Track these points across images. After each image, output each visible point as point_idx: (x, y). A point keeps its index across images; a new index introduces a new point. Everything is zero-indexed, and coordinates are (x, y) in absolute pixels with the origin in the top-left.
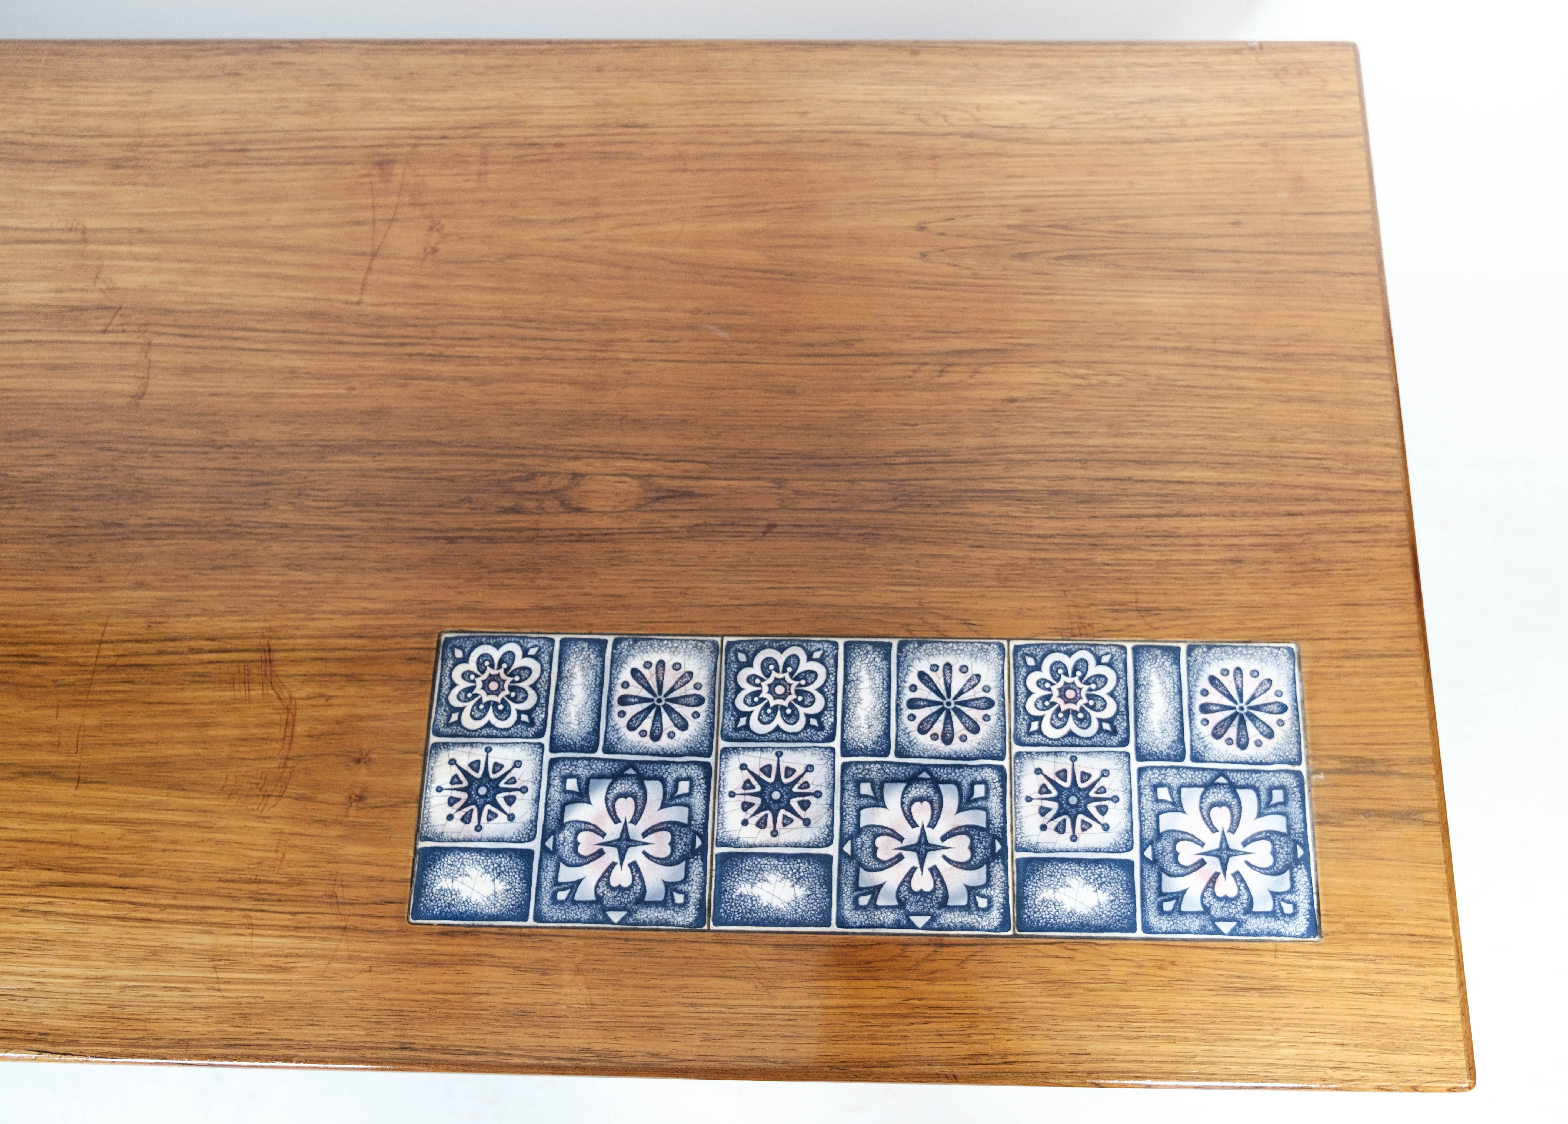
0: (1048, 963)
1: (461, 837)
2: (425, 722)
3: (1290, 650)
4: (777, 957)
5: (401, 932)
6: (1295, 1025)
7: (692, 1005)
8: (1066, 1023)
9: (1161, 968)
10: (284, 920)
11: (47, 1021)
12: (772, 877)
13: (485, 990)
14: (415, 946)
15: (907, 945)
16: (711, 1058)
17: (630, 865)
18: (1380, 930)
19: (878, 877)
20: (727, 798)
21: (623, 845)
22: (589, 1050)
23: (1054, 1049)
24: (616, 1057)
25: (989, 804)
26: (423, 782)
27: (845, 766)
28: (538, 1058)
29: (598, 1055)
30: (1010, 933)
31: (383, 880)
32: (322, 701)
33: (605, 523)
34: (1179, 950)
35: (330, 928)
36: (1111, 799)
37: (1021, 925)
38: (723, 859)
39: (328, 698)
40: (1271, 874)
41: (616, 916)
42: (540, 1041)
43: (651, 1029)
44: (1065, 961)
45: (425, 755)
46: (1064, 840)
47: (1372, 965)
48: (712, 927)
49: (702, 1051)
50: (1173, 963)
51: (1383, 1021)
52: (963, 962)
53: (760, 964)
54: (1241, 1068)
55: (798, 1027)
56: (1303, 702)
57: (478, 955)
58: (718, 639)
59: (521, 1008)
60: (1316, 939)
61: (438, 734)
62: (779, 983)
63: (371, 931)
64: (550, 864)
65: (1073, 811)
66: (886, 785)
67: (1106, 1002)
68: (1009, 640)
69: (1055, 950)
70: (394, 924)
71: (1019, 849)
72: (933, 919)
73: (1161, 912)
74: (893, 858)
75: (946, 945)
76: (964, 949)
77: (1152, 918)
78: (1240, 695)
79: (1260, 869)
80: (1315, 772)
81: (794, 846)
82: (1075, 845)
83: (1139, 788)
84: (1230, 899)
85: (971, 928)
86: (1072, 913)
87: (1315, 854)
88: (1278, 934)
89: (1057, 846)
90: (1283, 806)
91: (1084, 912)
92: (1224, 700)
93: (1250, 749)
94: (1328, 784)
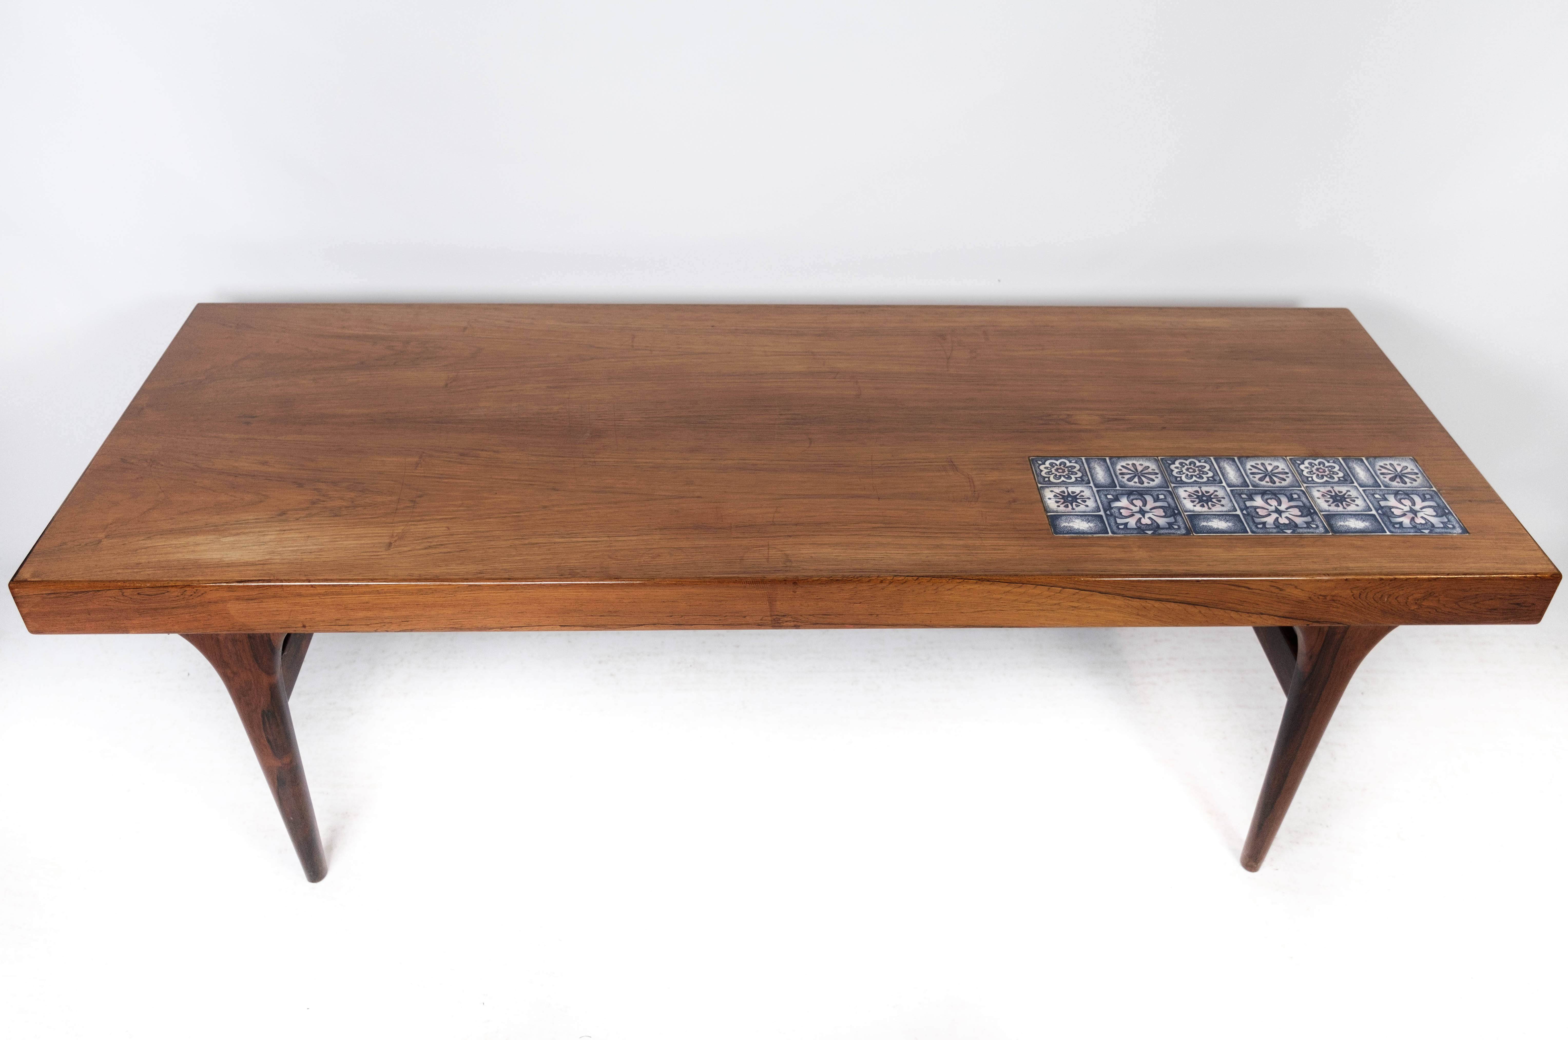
0: (1351, 541)
1: (1066, 512)
2: (1034, 481)
3: (1410, 459)
4: (1226, 541)
5: (1052, 538)
6: (1472, 558)
7: (1197, 556)
8: (1369, 559)
9: (1403, 542)
10: (996, 536)
11: (894, 566)
12: (1215, 520)
14: (1060, 542)
15: (1285, 537)
16: (1213, 571)
17: (1149, 518)
18: (1495, 532)
20: (1183, 499)
21: (1142, 512)
23: (1369, 566)
24: (1170, 571)
25: (1302, 500)
26: (1041, 497)
27: (1231, 490)
29: (1161, 571)
30: (1330, 533)
31: (1036, 524)
32: (983, 475)
33: (1089, 427)
34: (1408, 537)
35: (1018, 537)
36: (1355, 498)
37: (1333, 531)
38: (1190, 516)
39: (986, 474)
40: (1438, 517)
41: (1149, 532)
42: (1132, 567)
43: (1182, 563)
44: (1358, 541)
45: (1038, 490)
46: (1341, 509)
47: (1497, 541)
48: (1194, 534)
49: (1208, 569)
50: (1408, 541)
51: (1512, 556)
52: (1313, 542)
53: (1222, 544)
54: (1455, 570)
55: (1249, 561)
56: (1425, 472)
57: (1091, 544)
58: (1156, 457)
60: (1468, 534)
61: (1041, 484)
62: (1234, 549)
63: (1037, 538)
64: (1112, 519)
65: (1340, 501)
67: (1383, 552)
68: (1285, 456)
69: (1352, 538)
70: (1048, 536)
71: (1322, 511)
72: (1293, 530)
73: (1395, 527)
74: (1267, 515)
75: (1303, 537)
76: (1312, 538)
77: (1393, 529)
78: (1397, 471)
79: (1432, 516)
80: (1441, 490)
81: (1220, 512)
82: (1346, 510)
83: (1366, 495)
84: (1424, 524)
85: (1313, 533)
86: (1355, 528)
87: (1454, 512)
88: (1450, 533)
89: (1338, 510)
90: (1432, 499)
91: (1361, 528)
92: (1390, 472)
93: (1409, 484)
94: (1448, 493)
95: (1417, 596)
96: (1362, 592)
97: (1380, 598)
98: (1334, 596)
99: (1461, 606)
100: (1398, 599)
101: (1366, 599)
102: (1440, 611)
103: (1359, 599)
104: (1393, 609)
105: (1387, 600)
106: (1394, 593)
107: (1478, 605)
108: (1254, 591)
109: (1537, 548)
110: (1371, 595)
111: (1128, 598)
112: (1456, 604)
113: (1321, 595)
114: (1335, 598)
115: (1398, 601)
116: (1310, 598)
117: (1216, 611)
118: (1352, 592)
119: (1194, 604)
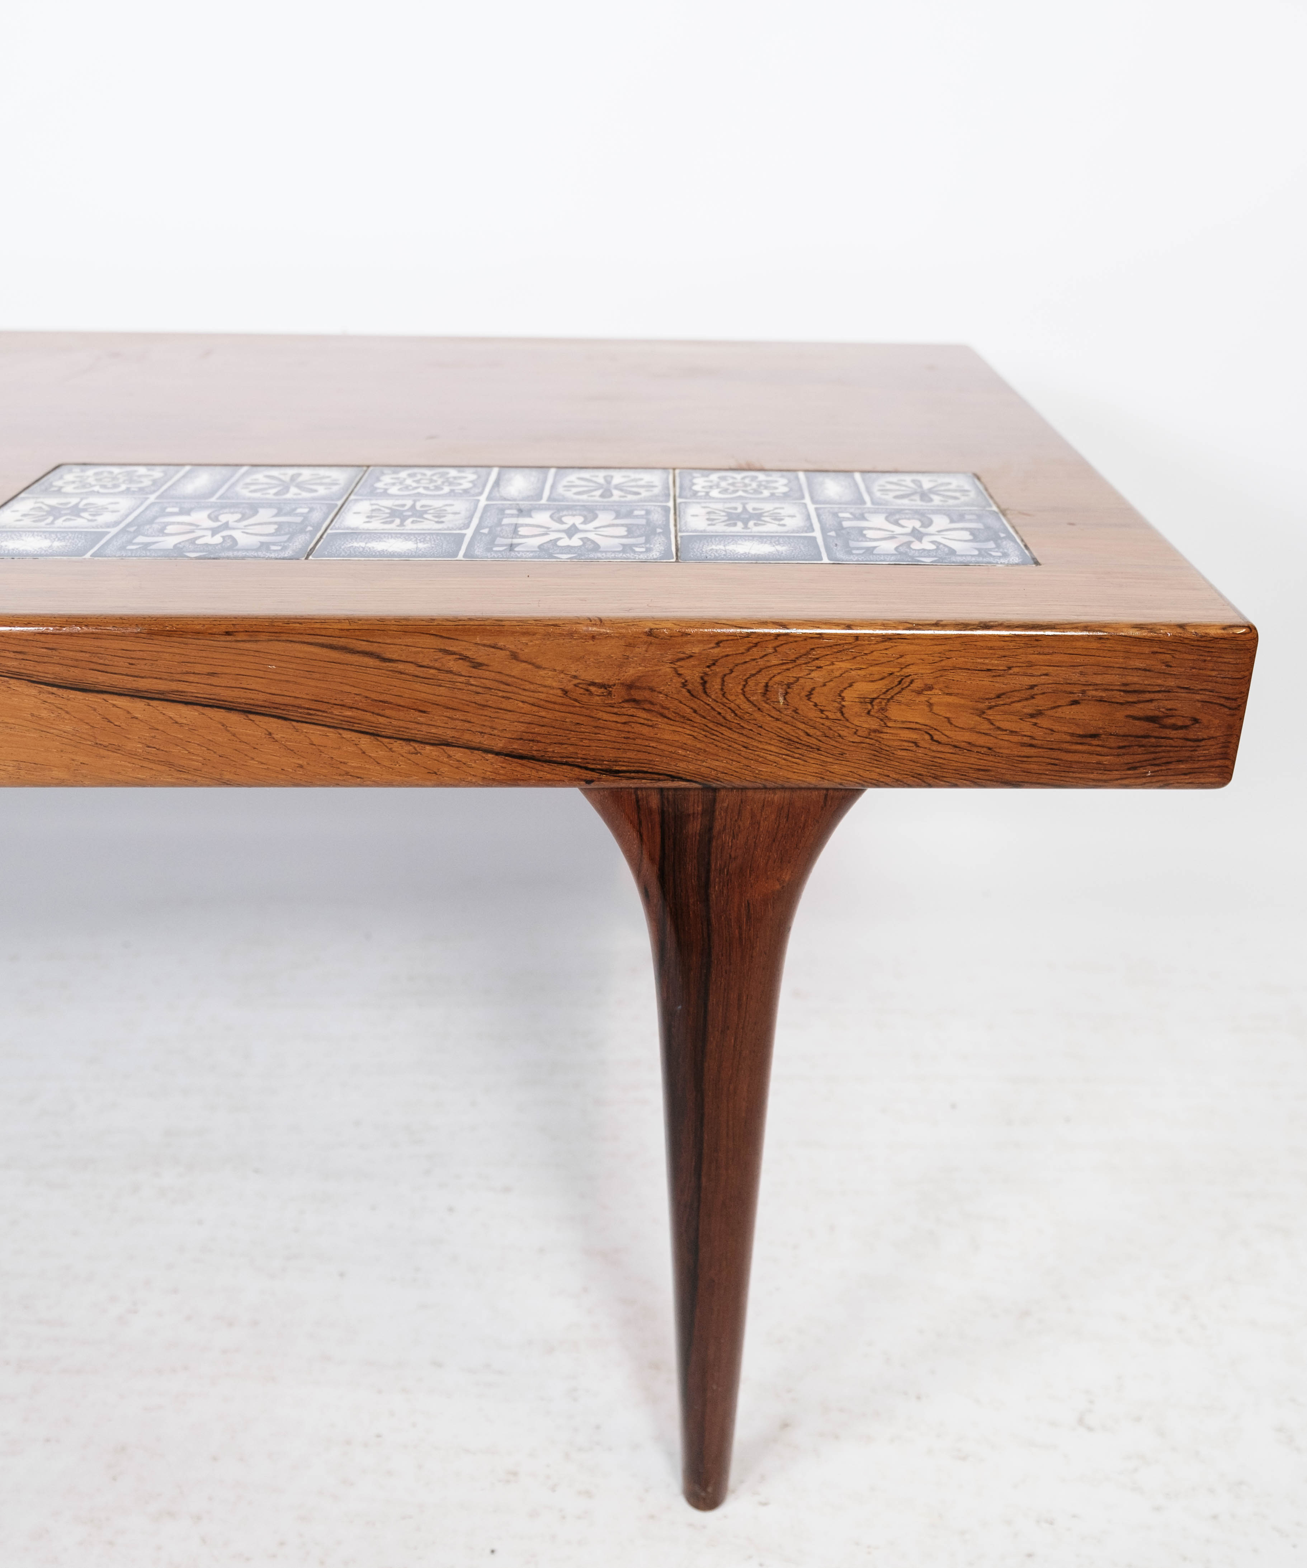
1: (26, 527)
6: (1022, 598)
9: (853, 574)
12: (391, 541)
17: (223, 537)
19: (518, 541)
25: (650, 517)
27: (488, 505)
30: (673, 560)
36: (787, 516)
38: (334, 534)
41: (193, 555)
46: (737, 529)
48: (310, 558)
51: (1129, 597)
52: (614, 571)
57: (10, 569)
58: (365, 467)
60: (1034, 565)
62: (385, 579)
65: (746, 520)
68: (674, 469)
69: (726, 567)
71: (682, 532)
72: (581, 555)
74: (537, 534)
84: (929, 550)
86: (746, 554)
87: (1020, 536)
95: (865, 688)
96: (706, 674)
97: (764, 694)
98: (629, 686)
99: (998, 724)
100: (815, 698)
101: (723, 696)
102: (943, 739)
104: (811, 731)
106: (798, 679)
107: (1042, 721)
108: (401, 667)
110: (734, 686)
111: (50, 689)
112: (980, 716)
113: (593, 684)
114: (637, 695)
115: (816, 705)
116: (565, 692)
117: (315, 733)
118: (679, 675)
119: (248, 711)
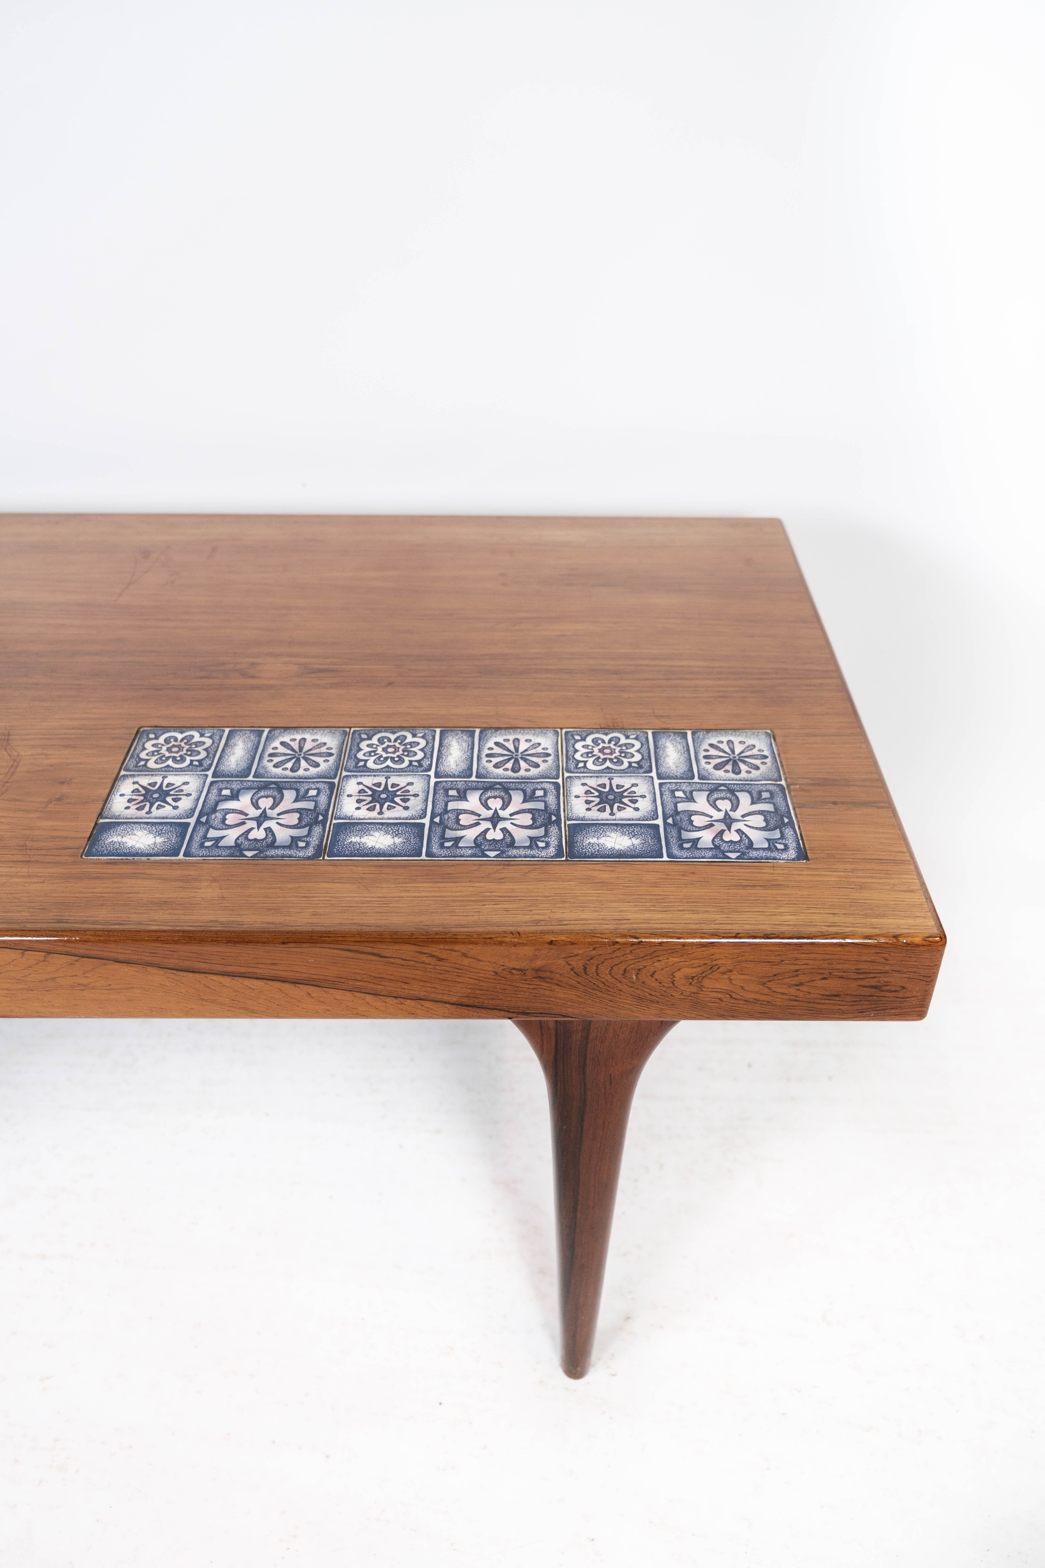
0: (594, 874)
1: (134, 817)
2: (119, 766)
3: (766, 733)
4: (378, 872)
5: (74, 863)
6: (794, 904)
7: (305, 897)
8: (608, 904)
9: (683, 875)
12: (377, 834)
13: (136, 891)
14: (84, 870)
15: (481, 865)
16: (317, 925)
17: (265, 829)
18: (853, 857)
19: (460, 833)
20: (346, 797)
21: (262, 819)
22: (216, 921)
23: (601, 917)
24: (238, 924)
25: (547, 799)
26: (110, 792)
27: (436, 783)
28: (171, 926)
29: (223, 924)
30: (564, 859)
31: (66, 838)
32: (43, 756)
33: (272, 682)
34: (697, 867)
35: (16, 861)
36: (641, 796)
37: (570, 854)
38: (338, 826)
39: (46, 755)
40: (766, 831)
41: (249, 854)
42: (176, 917)
43: (269, 910)
44: (608, 872)
45: (116, 780)
46: (606, 815)
47: (850, 874)
48: (326, 858)
49: (310, 921)
50: (693, 873)
51: (865, 901)
52: (526, 873)
53: (363, 876)
54: (753, 926)
55: (391, 907)
56: (779, 755)
57: (135, 874)
58: (348, 730)
59: (165, 900)
60: (805, 861)
61: (127, 771)
62: (378, 885)
63: (48, 863)
64: (202, 829)
65: (612, 802)
66: (468, 791)
67: (640, 893)
68: (561, 729)
69: (599, 867)
70: (71, 859)
71: (569, 819)
72: (503, 852)
73: (681, 847)
74: (473, 824)
75: (512, 865)
76: (525, 867)
77: (675, 851)
78: (733, 752)
79: (756, 828)
80: (792, 784)
81: (397, 819)
82: (613, 817)
83: (661, 792)
84: (735, 843)
85: (533, 857)
86: (612, 849)
87: (798, 822)
88: (775, 859)
89: (599, 818)
90: (771, 800)
91: (621, 848)
92: (721, 754)
93: (743, 775)
94: (803, 790)
95: (688, 971)
96: (586, 964)
97: (623, 974)
98: (537, 970)
99: (774, 989)
100: (656, 976)
101: (597, 975)
102: (738, 997)
103: (585, 976)
104: (653, 993)
105: (637, 979)
106: (645, 967)
107: (803, 988)
108: (392, 960)
109: (917, 886)
110: (604, 971)
112: (763, 985)
113: (514, 969)
114: (542, 974)
115: (656, 980)
116: (496, 973)
118: (569, 965)
119: (295, 982)
